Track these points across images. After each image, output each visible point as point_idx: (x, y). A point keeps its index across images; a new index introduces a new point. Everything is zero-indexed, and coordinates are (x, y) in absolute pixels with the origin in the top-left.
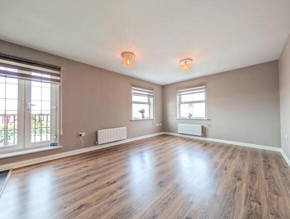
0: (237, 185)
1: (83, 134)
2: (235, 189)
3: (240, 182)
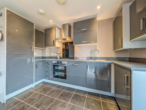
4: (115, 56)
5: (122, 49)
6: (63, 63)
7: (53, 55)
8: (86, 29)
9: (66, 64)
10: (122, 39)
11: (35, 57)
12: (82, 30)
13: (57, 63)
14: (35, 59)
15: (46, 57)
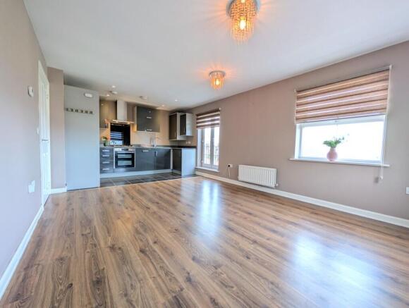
0: (110, 238)
1: (231, 166)
2: (108, 232)
3: (109, 244)
5: (176, 140)
8: (151, 118)
9: (134, 152)
12: (147, 117)
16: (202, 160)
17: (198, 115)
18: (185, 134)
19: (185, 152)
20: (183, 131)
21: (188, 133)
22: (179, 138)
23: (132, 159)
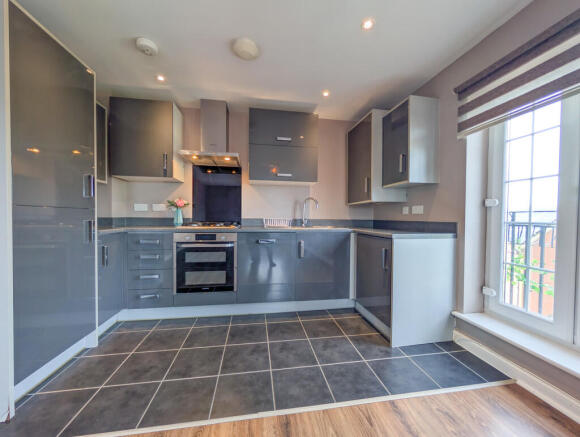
4: (348, 218)
5: (369, 201)
6: (221, 237)
7: (146, 209)
8: (290, 139)
9: (232, 242)
10: (369, 180)
11: (99, 219)
12: (279, 138)
13: (193, 240)
14: (99, 228)
15: (111, 219)
16: (483, 284)
17: (462, 91)
18: (405, 174)
19: (405, 246)
20: (395, 170)
21: (417, 172)
22: (378, 194)
23: (226, 266)
